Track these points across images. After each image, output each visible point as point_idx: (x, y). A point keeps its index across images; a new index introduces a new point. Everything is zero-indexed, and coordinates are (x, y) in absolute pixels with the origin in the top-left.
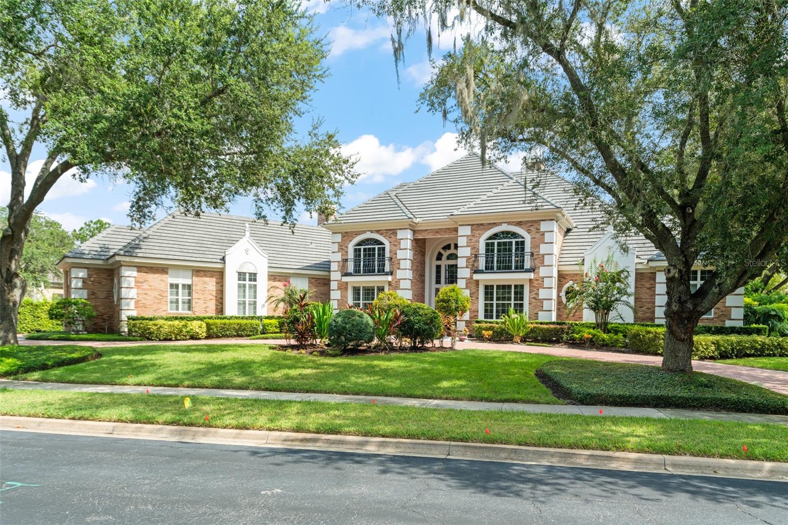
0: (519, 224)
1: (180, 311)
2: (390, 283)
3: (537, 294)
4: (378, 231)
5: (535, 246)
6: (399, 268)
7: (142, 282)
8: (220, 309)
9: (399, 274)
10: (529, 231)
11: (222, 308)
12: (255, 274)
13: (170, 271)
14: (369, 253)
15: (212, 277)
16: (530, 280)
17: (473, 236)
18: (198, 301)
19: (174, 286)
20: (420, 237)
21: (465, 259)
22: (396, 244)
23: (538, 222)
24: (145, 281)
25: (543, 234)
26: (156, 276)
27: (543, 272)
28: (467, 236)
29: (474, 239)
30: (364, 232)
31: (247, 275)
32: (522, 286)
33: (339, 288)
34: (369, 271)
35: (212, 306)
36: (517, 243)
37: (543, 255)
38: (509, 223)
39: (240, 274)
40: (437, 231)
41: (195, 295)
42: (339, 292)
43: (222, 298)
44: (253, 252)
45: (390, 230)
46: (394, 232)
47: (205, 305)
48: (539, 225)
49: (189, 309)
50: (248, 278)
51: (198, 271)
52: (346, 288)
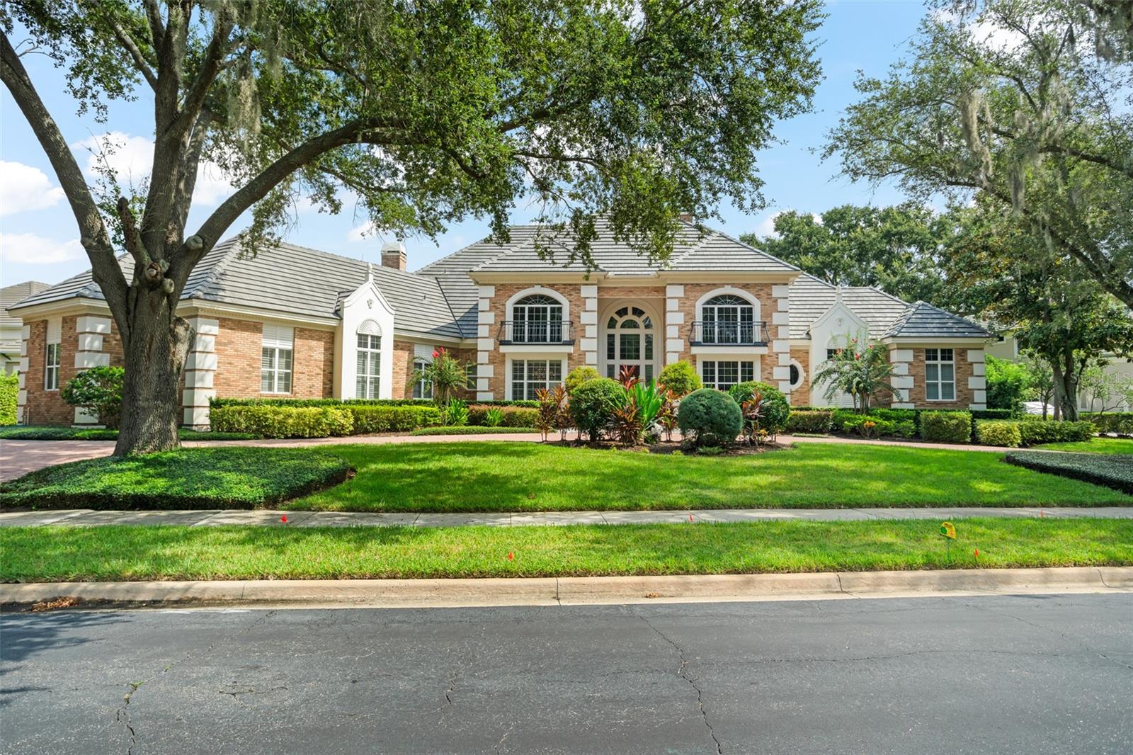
0: (745, 286)
1: (276, 392)
2: (570, 356)
3: (771, 373)
4: (552, 286)
5: (767, 314)
6: (583, 337)
7: (225, 344)
9: (584, 344)
10: (758, 296)
11: (331, 388)
12: (379, 338)
13: (264, 328)
14: (537, 315)
15: (319, 340)
16: (762, 356)
17: (687, 298)
18: (301, 376)
19: (268, 352)
20: (606, 297)
21: (677, 328)
22: (579, 303)
23: (769, 285)
24: (231, 342)
25: (776, 301)
26: (246, 334)
27: (777, 346)
28: (679, 298)
29: (688, 303)
30: (531, 285)
31: (369, 339)
32: (751, 364)
33: (491, 362)
34: (537, 338)
35: (318, 383)
36: (743, 311)
37: (777, 327)
38: (733, 285)
39: (360, 336)
40: (631, 290)
41: (297, 368)
42: (491, 367)
43: (331, 373)
44: (376, 304)
45: (570, 285)
46: (576, 288)
47: (310, 383)
48: (771, 289)
49: (287, 389)
50: (369, 341)
51: (302, 330)
52: (503, 362)
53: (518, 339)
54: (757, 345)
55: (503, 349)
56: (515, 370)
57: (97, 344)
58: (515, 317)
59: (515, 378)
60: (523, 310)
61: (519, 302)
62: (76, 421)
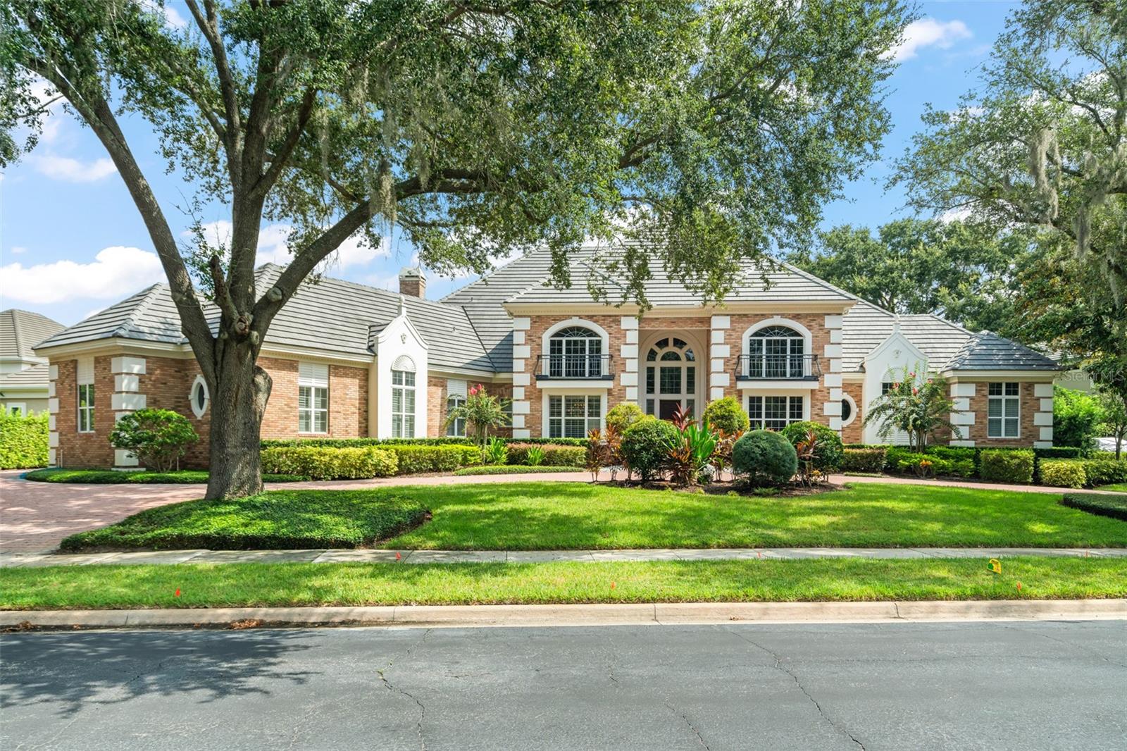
0: (796, 317)
1: (313, 432)
2: (610, 392)
3: (822, 409)
4: (590, 317)
5: (818, 347)
6: (624, 371)
8: (366, 427)
9: (625, 379)
10: (810, 328)
11: (367, 427)
12: (414, 374)
13: (301, 367)
14: (575, 348)
15: (353, 377)
16: (813, 391)
17: (733, 330)
18: (337, 415)
19: (305, 392)
20: (647, 328)
21: (722, 361)
22: (620, 336)
23: (822, 316)
25: (828, 332)
26: (282, 373)
27: (828, 380)
28: (725, 330)
29: (735, 335)
30: (569, 317)
31: (404, 375)
32: (800, 400)
33: (527, 398)
34: (576, 372)
35: (354, 421)
36: (793, 342)
37: (829, 360)
38: (783, 316)
39: (394, 372)
40: (673, 321)
41: (333, 407)
42: (528, 403)
43: (366, 411)
44: (410, 339)
45: (610, 316)
46: (616, 319)
47: (346, 422)
48: (823, 320)
49: (323, 429)
50: (402, 377)
51: (336, 367)
52: (540, 398)
53: (555, 373)
54: (807, 379)
55: (540, 384)
56: (552, 406)
57: (134, 386)
58: (552, 351)
59: (552, 414)
60: (560, 343)
61: (557, 335)
62: (116, 464)
